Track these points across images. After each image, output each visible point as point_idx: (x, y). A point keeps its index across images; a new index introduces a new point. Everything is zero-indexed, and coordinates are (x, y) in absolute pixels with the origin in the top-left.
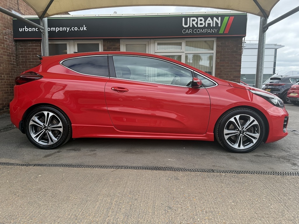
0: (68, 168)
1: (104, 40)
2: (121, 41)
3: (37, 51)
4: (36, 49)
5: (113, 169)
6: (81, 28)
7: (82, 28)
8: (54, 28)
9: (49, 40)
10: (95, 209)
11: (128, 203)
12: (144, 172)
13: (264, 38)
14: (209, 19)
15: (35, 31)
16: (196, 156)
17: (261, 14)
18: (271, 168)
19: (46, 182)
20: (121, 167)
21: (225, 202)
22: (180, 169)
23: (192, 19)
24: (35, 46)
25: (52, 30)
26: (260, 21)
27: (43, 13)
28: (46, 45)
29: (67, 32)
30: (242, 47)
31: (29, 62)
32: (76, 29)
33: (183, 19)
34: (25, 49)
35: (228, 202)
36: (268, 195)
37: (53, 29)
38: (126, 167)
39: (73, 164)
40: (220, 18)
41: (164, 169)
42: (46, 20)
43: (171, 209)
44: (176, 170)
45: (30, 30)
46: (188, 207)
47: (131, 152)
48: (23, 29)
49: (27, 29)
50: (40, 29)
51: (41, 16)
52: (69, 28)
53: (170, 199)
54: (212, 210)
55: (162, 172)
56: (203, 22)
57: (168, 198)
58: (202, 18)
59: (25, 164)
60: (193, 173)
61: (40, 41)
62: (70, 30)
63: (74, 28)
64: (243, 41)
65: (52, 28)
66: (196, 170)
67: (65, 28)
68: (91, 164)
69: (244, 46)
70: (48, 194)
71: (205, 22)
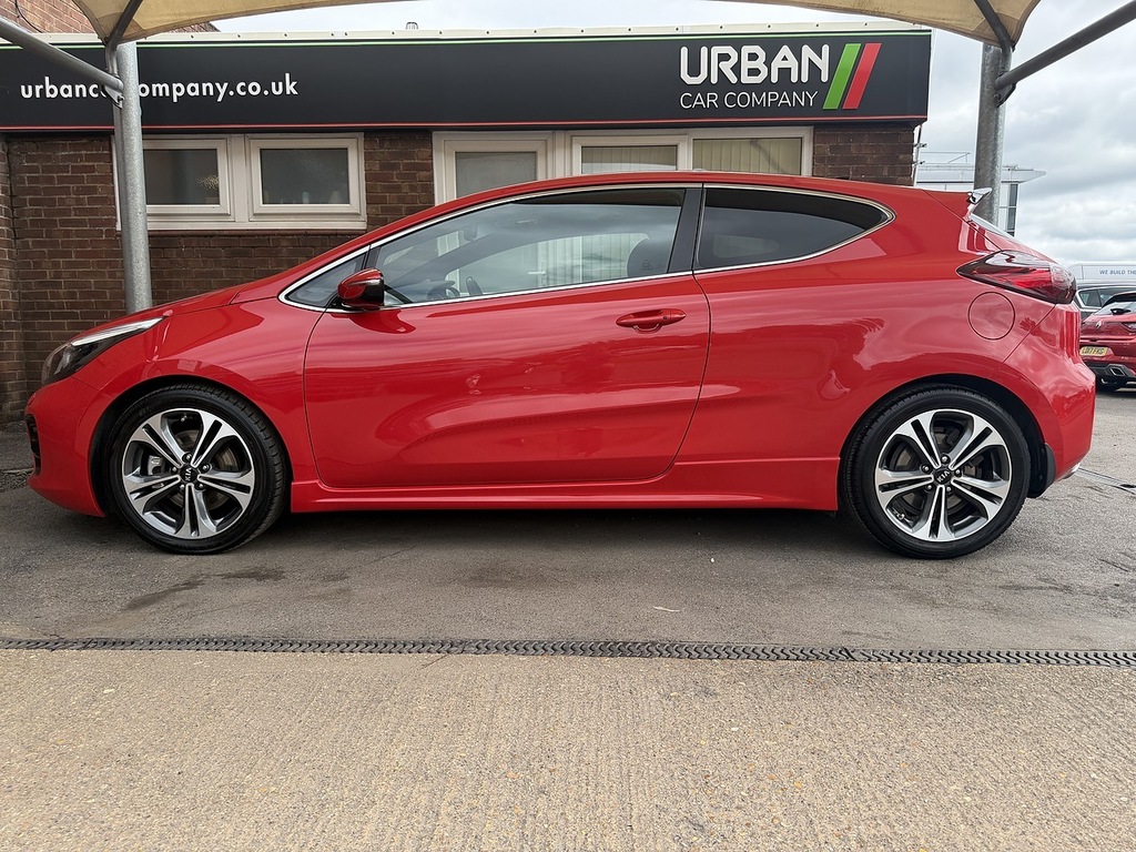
0: (231, 653)
1: (369, 134)
2: (436, 136)
3: (95, 180)
4: (92, 169)
5: (426, 655)
6: (273, 84)
7: (280, 84)
8: (166, 86)
9: (144, 132)
10: (362, 844)
11: (509, 806)
12: (559, 663)
13: (996, 128)
14: (785, 50)
15: (85, 95)
16: (767, 592)
17: (989, 31)
18: (1080, 639)
19: (136, 721)
20: (461, 646)
21: (933, 792)
22: (710, 651)
23: (716, 50)
24: (89, 157)
25: (154, 94)
26: (984, 60)
27: (118, 24)
28: (132, 155)
29: (219, 100)
30: (912, 162)
31: (64, 223)
32: (254, 88)
33: (684, 51)
34: (47, 169)
35: (946, 794)
36: (1104, 756)
37: (160, 88)
38: (484, 647)
39: (254, 636)
40: (826, 49)
41: (644, 648)
42: (129, 50)
43: (703, 830)
44: (694, 653)
45: (66, 91)
46: (776, 822)
47: (495, 581)
48: (38, 88)
49: (51, 90)
50: (107, 89)
51: (112, 33)
52: (226, 85)
53: (691, 784)
54: (885, 829)
55: (639, 665)
56: (759, 64)
57: (683, 783)
58: (757, 49)
59: (45, 638)
60: (770, 667)
61: (107, 136)
62: (231, 93)
63: (247, 85)
64: (916, 142)
65: (154, 86)
66: (778, 651)
67: (210, 85)
68: (329, 636)
69: (920, 160)
70: (146, 773)
71: (768, 63)
